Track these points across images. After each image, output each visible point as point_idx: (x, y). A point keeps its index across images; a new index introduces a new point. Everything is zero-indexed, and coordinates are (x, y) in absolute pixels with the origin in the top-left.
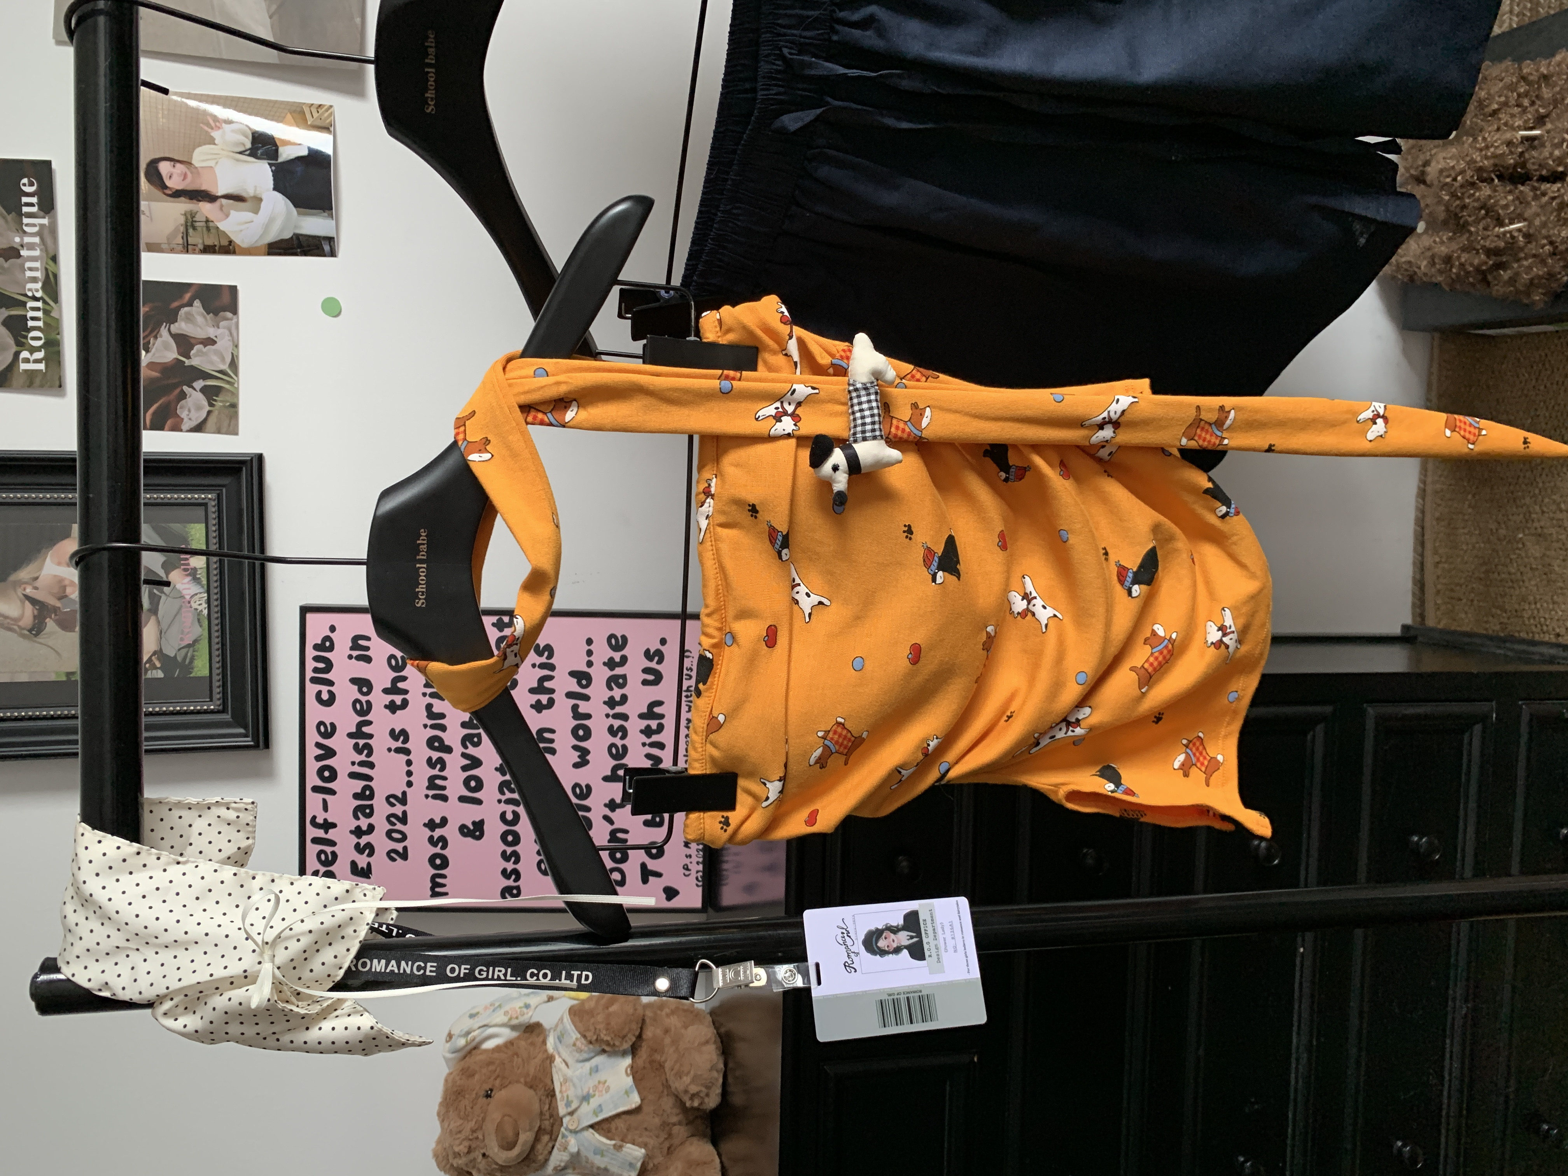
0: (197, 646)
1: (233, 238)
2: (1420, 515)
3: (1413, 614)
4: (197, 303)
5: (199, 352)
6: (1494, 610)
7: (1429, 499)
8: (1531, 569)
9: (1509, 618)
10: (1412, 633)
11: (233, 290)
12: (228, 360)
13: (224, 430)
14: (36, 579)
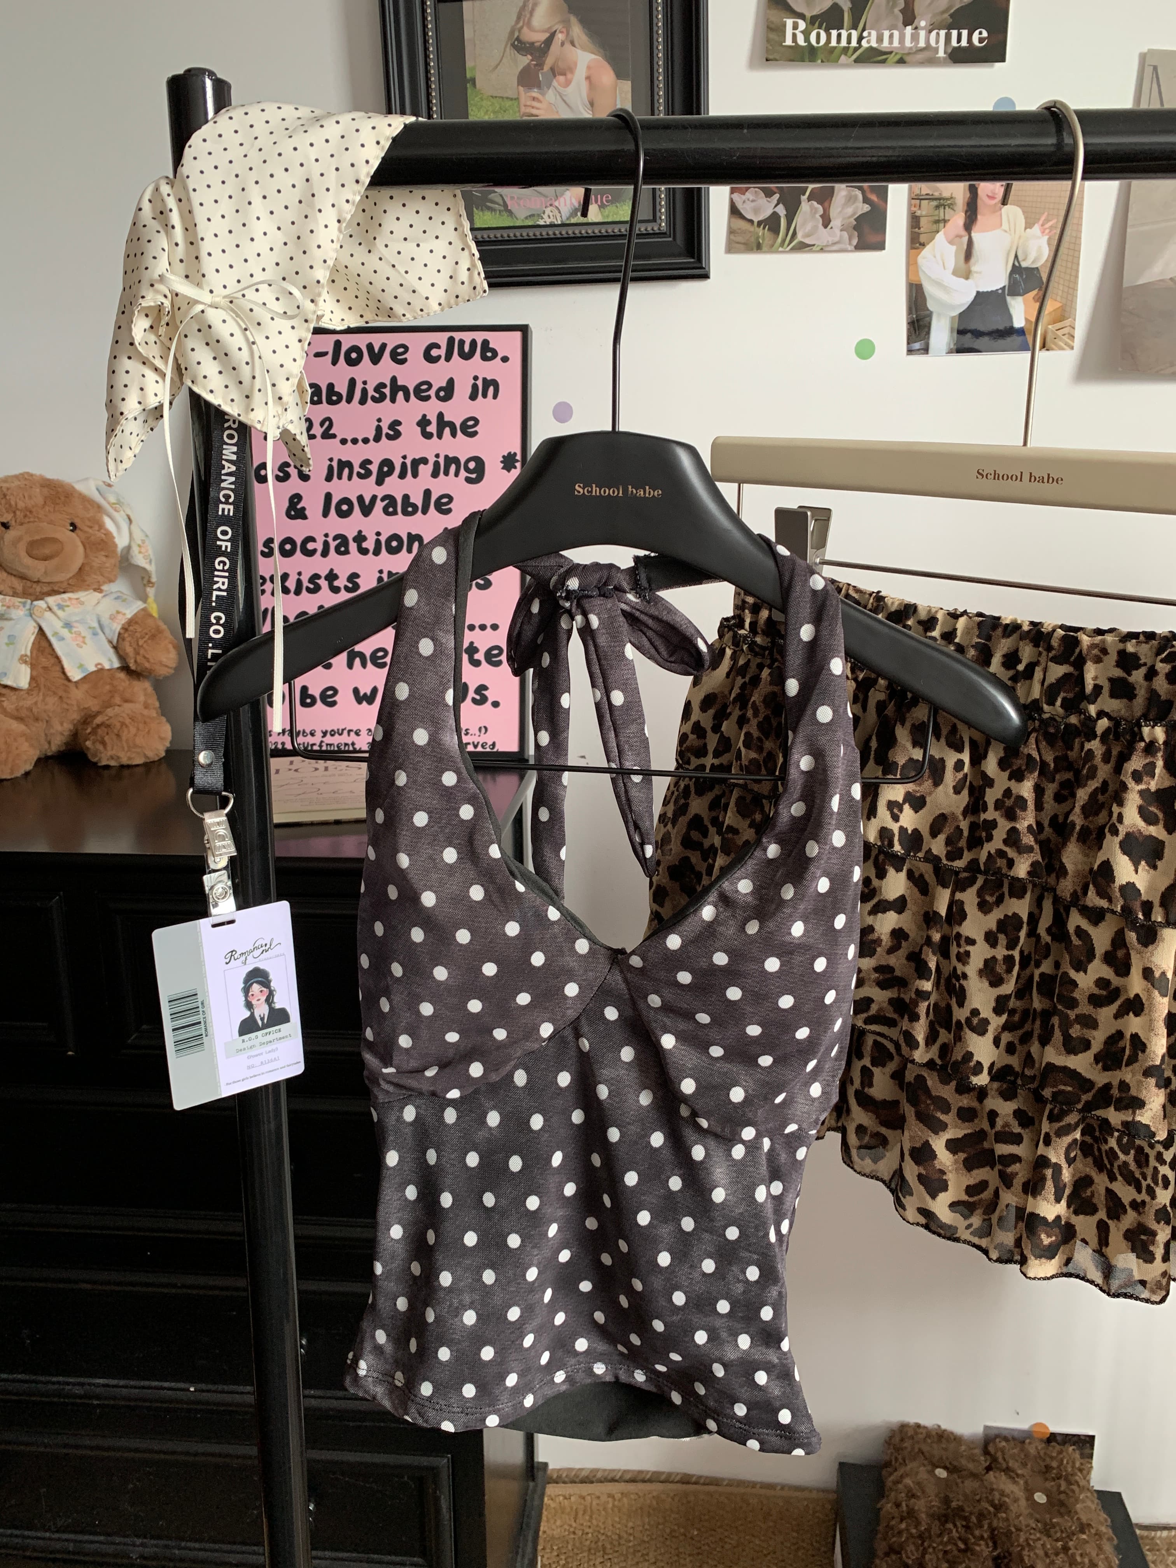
0: (505, 214)
1: (927, 248)
3: (559, 1470)
4: (866, 208)
5: (814, 211)
10: (539, 1475)
11: (880, 246)
12: (808, 241)
13: (732, 237)
14: (573, 43)
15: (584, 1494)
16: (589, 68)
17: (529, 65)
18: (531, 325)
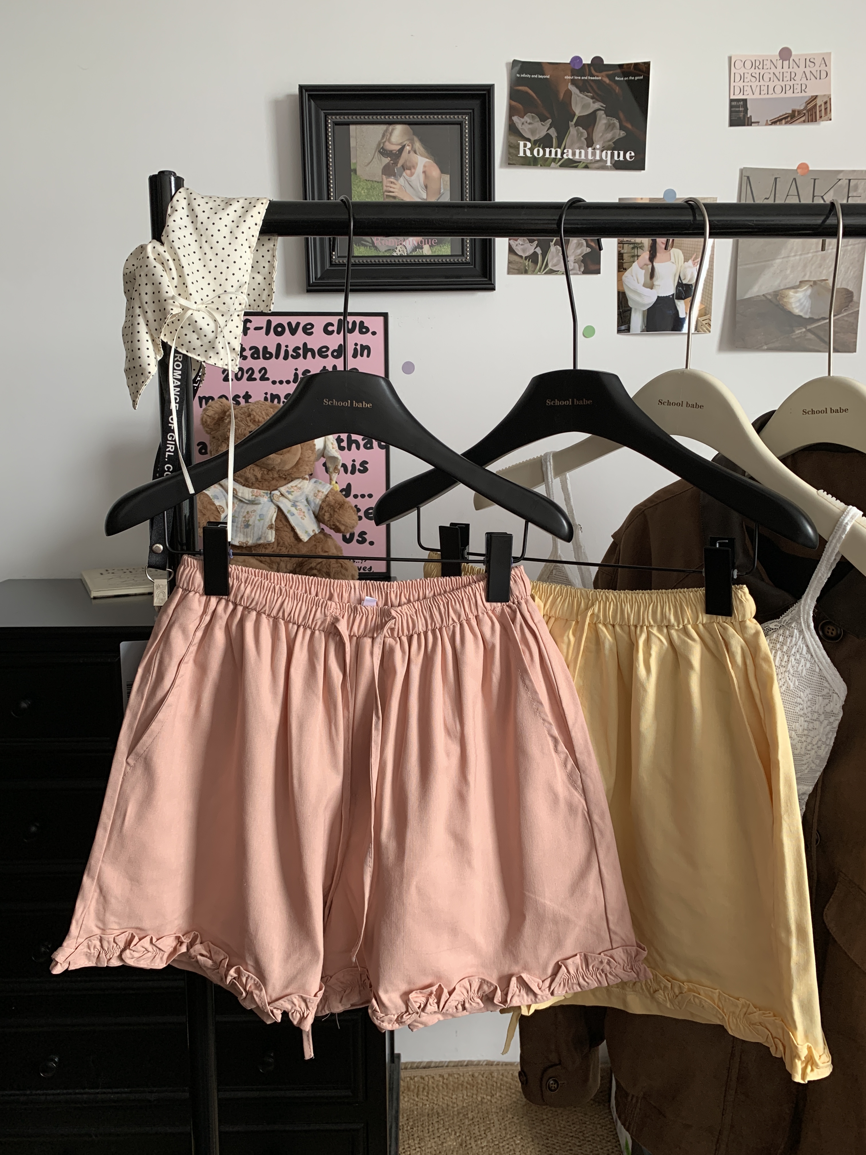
0: (373, 249)
1: (628, 271)
2: (475, 1063)
3: (406, 1063)
4: (589, 250)
5: (559, 251)
6: (411, 1120)
7: (487, 1068)
8: (443, 1143)
9: (407, 1130)
10: (396, 1060)
11: (598, 272)
12: (555, 269)
13: (510, 266)
14: (415, 152)
15: (424, 1076)
16: (425, 166)
17: (389, 163)
18: (389, 315)
